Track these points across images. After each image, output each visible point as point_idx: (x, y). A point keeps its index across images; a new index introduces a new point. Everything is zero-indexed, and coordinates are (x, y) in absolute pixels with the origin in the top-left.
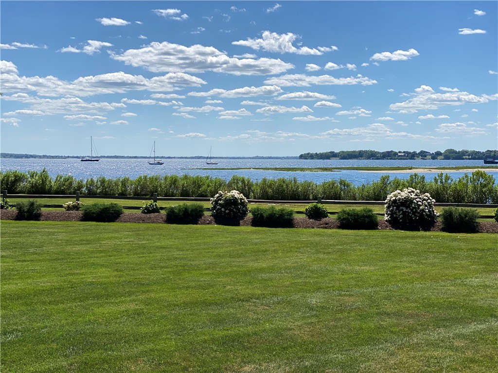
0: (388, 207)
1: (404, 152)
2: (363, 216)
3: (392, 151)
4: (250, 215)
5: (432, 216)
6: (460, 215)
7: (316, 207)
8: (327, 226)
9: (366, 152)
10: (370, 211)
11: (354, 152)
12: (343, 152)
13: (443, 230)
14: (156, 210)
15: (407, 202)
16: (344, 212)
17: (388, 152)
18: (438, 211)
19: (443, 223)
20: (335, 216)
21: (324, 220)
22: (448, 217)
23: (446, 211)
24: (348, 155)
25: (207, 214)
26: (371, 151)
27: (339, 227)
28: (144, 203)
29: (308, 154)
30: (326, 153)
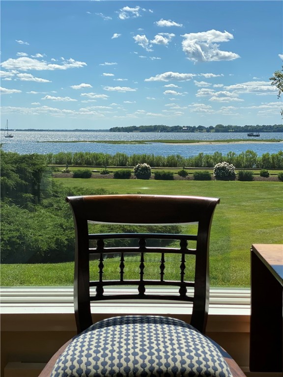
0: (215, 171)
1: (187, 127)
2: (205, 175)
3: (178, 126)
4: (153, 175)
5: (234, 174)
6: (246, 174)
7: (183, 171)
8: (189, 179)
9: (159, 126)
10: (208, 172)
11: (150, 126)
12: (142, 126)
13: (239, 180)
14: (107, 173)
15: (223, 168)
16: (196, 173)
17: (175, 127)
18: (236, 172)
19: (239, 177)
20: (192, 175)
21: (187, 177)
22: (241, 174)
23: (240, 172)
24: (146, 128)
25: (133, 174)
26: (163, 126)
27: (194, 180)
28: (101, 170)
29: (117, 127)
30: (130, 127)
